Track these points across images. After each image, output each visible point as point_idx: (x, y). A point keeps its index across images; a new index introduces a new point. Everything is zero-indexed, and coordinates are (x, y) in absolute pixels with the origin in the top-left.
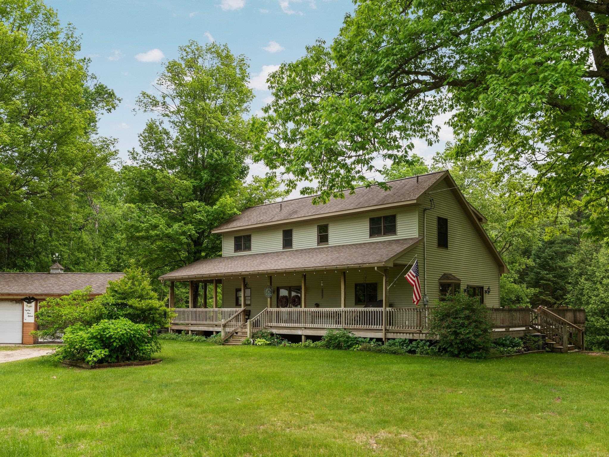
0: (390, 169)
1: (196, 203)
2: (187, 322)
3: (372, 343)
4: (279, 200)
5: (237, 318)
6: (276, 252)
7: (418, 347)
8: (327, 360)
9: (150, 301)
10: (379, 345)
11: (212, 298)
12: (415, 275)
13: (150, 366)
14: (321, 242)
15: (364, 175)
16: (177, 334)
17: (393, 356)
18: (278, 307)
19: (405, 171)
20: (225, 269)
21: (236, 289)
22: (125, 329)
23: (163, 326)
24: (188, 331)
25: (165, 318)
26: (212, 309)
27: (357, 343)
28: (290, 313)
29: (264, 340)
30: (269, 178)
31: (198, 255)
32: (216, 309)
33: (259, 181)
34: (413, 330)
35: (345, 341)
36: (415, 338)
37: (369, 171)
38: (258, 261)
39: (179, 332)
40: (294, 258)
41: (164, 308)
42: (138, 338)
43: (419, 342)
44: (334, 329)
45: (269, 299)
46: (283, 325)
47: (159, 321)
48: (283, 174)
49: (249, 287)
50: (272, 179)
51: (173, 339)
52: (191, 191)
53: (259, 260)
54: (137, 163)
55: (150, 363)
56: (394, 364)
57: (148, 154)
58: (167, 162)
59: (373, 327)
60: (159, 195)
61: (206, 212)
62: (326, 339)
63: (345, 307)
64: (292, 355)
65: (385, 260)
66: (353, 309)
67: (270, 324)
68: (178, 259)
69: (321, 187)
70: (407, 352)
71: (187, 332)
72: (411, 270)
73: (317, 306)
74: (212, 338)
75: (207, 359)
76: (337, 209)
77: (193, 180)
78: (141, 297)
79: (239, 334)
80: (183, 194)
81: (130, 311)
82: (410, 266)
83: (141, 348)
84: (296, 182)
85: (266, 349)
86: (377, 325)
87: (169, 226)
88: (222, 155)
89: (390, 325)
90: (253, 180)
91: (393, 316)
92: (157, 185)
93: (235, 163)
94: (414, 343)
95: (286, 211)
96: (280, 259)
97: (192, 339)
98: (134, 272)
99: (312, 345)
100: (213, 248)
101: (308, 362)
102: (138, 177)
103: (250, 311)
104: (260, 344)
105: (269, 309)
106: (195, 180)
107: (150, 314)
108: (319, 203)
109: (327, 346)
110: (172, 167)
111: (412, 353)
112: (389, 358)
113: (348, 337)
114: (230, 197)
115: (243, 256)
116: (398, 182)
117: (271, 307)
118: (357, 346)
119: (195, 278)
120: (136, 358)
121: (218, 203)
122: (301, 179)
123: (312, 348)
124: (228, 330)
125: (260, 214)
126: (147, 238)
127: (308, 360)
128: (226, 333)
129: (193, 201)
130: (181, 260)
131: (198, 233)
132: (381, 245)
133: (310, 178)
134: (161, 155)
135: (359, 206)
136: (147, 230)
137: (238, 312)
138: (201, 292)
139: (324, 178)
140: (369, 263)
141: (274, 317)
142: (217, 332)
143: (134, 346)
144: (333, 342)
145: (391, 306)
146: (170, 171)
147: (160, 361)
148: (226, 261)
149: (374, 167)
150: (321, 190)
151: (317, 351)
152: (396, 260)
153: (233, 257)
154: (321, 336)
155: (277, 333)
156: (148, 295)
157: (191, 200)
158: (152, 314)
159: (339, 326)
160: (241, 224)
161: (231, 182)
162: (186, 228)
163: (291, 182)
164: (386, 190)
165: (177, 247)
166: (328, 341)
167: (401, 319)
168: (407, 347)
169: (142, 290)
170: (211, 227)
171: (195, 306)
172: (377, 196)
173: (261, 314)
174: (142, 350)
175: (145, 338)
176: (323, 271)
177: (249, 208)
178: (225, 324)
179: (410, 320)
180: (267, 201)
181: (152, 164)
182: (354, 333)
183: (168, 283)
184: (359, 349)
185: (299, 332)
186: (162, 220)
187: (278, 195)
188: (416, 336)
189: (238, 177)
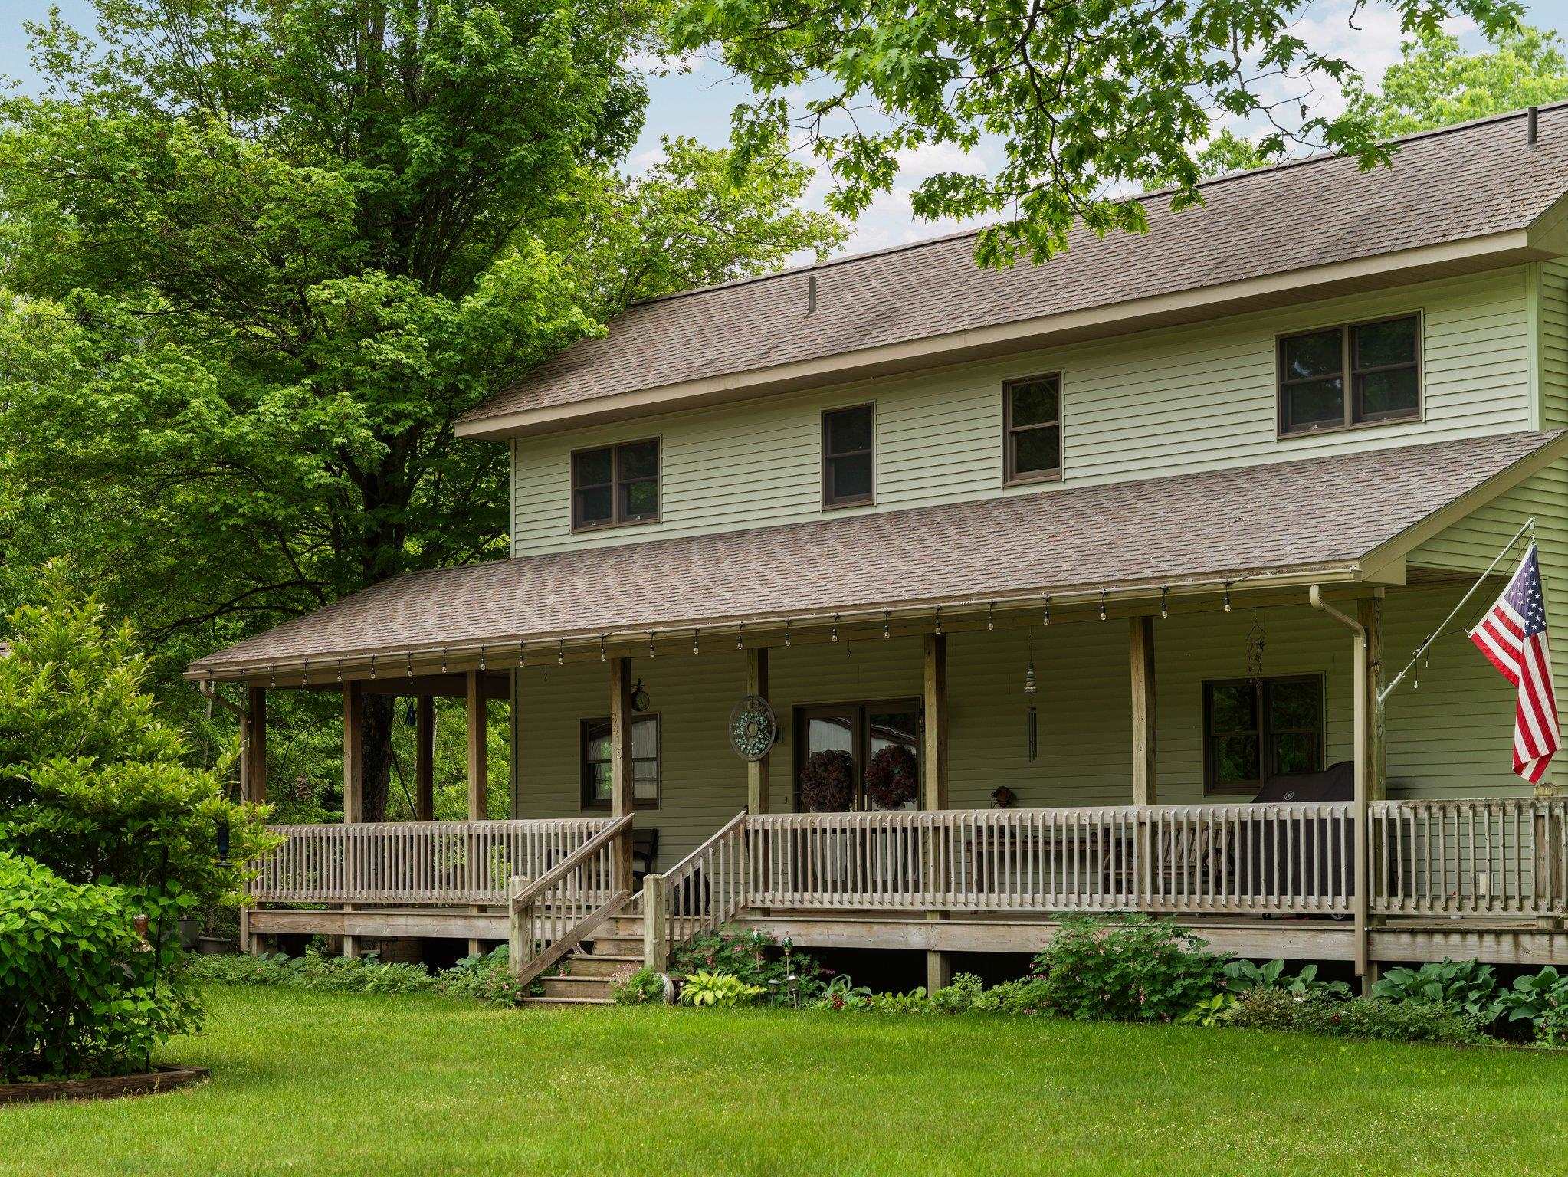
0: (1379, 94)
1: (376, 284)
2: (332, 894)
3: (1298, 986)
4: (802, 258)
5: (589, 867)
6: (791, 527)
7: (1541, 1005)
8: (1066, 1070)
9: (146, 770)
10: (1336, 995)
11: (457, 778)
12: (1521, 622)
13: (150, 1100)
14: (1021, 468)
15: (1250, 90)
16: (283, 957)
17: (1408, 1049)
18: (798, 809)
19: (1464, 107)
20: (524, 615)
21: (584, 724)
22: (22, 912)
23: (214, 897)
24: (339, 940)
25: (224, 854)
26: (458, 827)
27: (1216, 990)
28: (862, 839)
29: (730, 979)
30: (751, 133)
31: (386, 550)
32: (483, 826)
33: (698, 166)
34: (1514, 917)
35: (1153, 977)
36: (1526, 960)
37: (1274, 66)
38: (695, 572)
39: (293, 945)
40: (885, 555)
41: (217, 803)
42: (87, 954)
43: (1549, 980)
44: (1095, 914)
45: (753, 769)
46: (826, 900)
47: (193, 872)
48: (823, 109)
49: (651, 710)
50: (764, 140)
51: (263, 981)
52: (346, 223)
53: (698, 568)
54: (74, 87)
55: (148, 1087)
56: (1422, 1083)
57: (127, 40)
58: (222, 74)
59: (1302, 903)
60: (183, 249)
61: (425, 330)
62: (1056, 970)
63: (1152, 800)
64: (880, 1047)
65: (1359, 551)
66: (1194, 811)
67: (758, 899)
68: (285, 574)
69: (1023, 176)
70: (1487, 1029)
71: (332, 947)
72: (1502, 602)
73: (1006, 798)
74: (466, 971)
75: (438, 1067)
76: (1107, 295)
77: (356, 168)
78: (102, 750)
79: (601, 951)
80: (306, 237)
81: (43, 819)
82: (1498, 582)
83: (100, 1009)
84: (890, 154)
85: (741, 1022)
86: (1323, 892)
87: (239, 403)
88: (505, 32)
89: (1393, 892)
90: (664, 158)
91: (1406, 849)
92: (173, 197)
93: (573, 74)
94: (1523, 983)
95: (834, 314)
96: (812, 561)
97: (361, 981)
98: (64, 623)
99: (980, 1000)
100: (459, 514)
101: (962, 1077)
102: (77, 157)
103: (655, 834)
104: (709, 997)
105: (756, 820)
106: (370, 165)
107: (144, 834)
108: (1010, 255)
109: (1062, 1007)
110: (247, 104)
111: (1511, 1038)
112: (1387, 1058)
113: (1171, 958)
114: (549, 249)
115: (616, 551)
116: (1429, 145)
117: (764, 809)
118: (1218, 1001)
119: (375, 665)
120: (74, 1062)
121: (486, 281)
122: (919, 136)
123: (984, 1013)
124: (543, 929)
125: (702, 331)
126: (126, 468)
127: (963, 1066)
128: (535, 948)
129: (358, 273)
130: (300, 582)
131: (388, 439)
132: (1341, 478)
133: (964, 129)
134: (192, 41)
135: (1223, 274)
136: (127, 426)
137: (597, 840)
138: (403, 739)
139: (1039, 127)
140: (1279, 569)
141: (782, 857)
142: (489, 945)
143: (66, 999)
144: (1093, 984)
145: (1395, 791)
146: (240, 125)
147: (200, 1075)
148: (530, 577)
149: (1300, 44)
150: (1025, 189)
151: (1006, 1028)
152: (1417, 549)
153: (565, 556)
154: (1028, 957)
155: (800, 942)
156: (134, 740)
157: (347, 270)
158: (157, 835)
159: (1121, 902)
160: (608, 386)
161: (555, 174)
162: (322, 413)
163: (866, 150)
164: (1366, 164)
165: (280, 514)
166: (1063, 978)
167: (1453, 865)
168: (1484, 1003)
169: (105, 712)
170: (453, 405)
171: (372, 811)
172: (1319, 218)
173: (716, 842)
174: (107, 1019)
175: (120, 956)
176: (1031, 614)
177: (648, 302)
178: (531, 898)
179: (1498, 865)
180: (738, 270)
181: (146, 92)
182: (1203, 936)
183: (236, 697)
184: (1226, 1016)
185: (913, 938)
186: (201, 372)
187: (795, 236)
188: (1534, 950)
189: (587, 144)
